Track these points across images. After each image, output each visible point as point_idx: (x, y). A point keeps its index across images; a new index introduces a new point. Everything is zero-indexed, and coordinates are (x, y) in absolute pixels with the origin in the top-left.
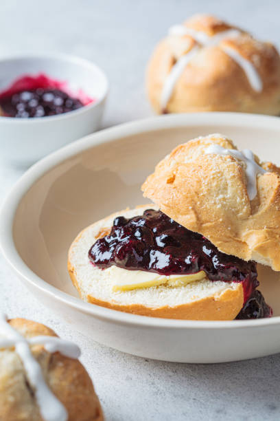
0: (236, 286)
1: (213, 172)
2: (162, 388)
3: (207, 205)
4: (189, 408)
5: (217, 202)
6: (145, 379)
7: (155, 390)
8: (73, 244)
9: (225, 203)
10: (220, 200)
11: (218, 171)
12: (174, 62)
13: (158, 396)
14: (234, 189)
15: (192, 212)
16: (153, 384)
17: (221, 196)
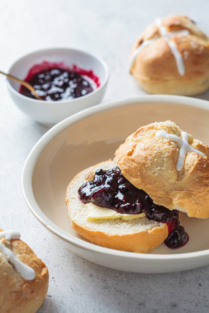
0: (163, 226)
1: (156, 152)
2: (110, 284)
3: (149, 173)
4: (123, 300)
5: (156, 171)
6: (101, 277)
7: (106, 285)
8: (71, 183)
9: (160, 172)
10: (157, 170)
11: (159, 151)
12: (141, 42)
13: (106, 290)
14: (168, 164)
15: (140, 177)
16: (105, 281)
17: (159, 168)
